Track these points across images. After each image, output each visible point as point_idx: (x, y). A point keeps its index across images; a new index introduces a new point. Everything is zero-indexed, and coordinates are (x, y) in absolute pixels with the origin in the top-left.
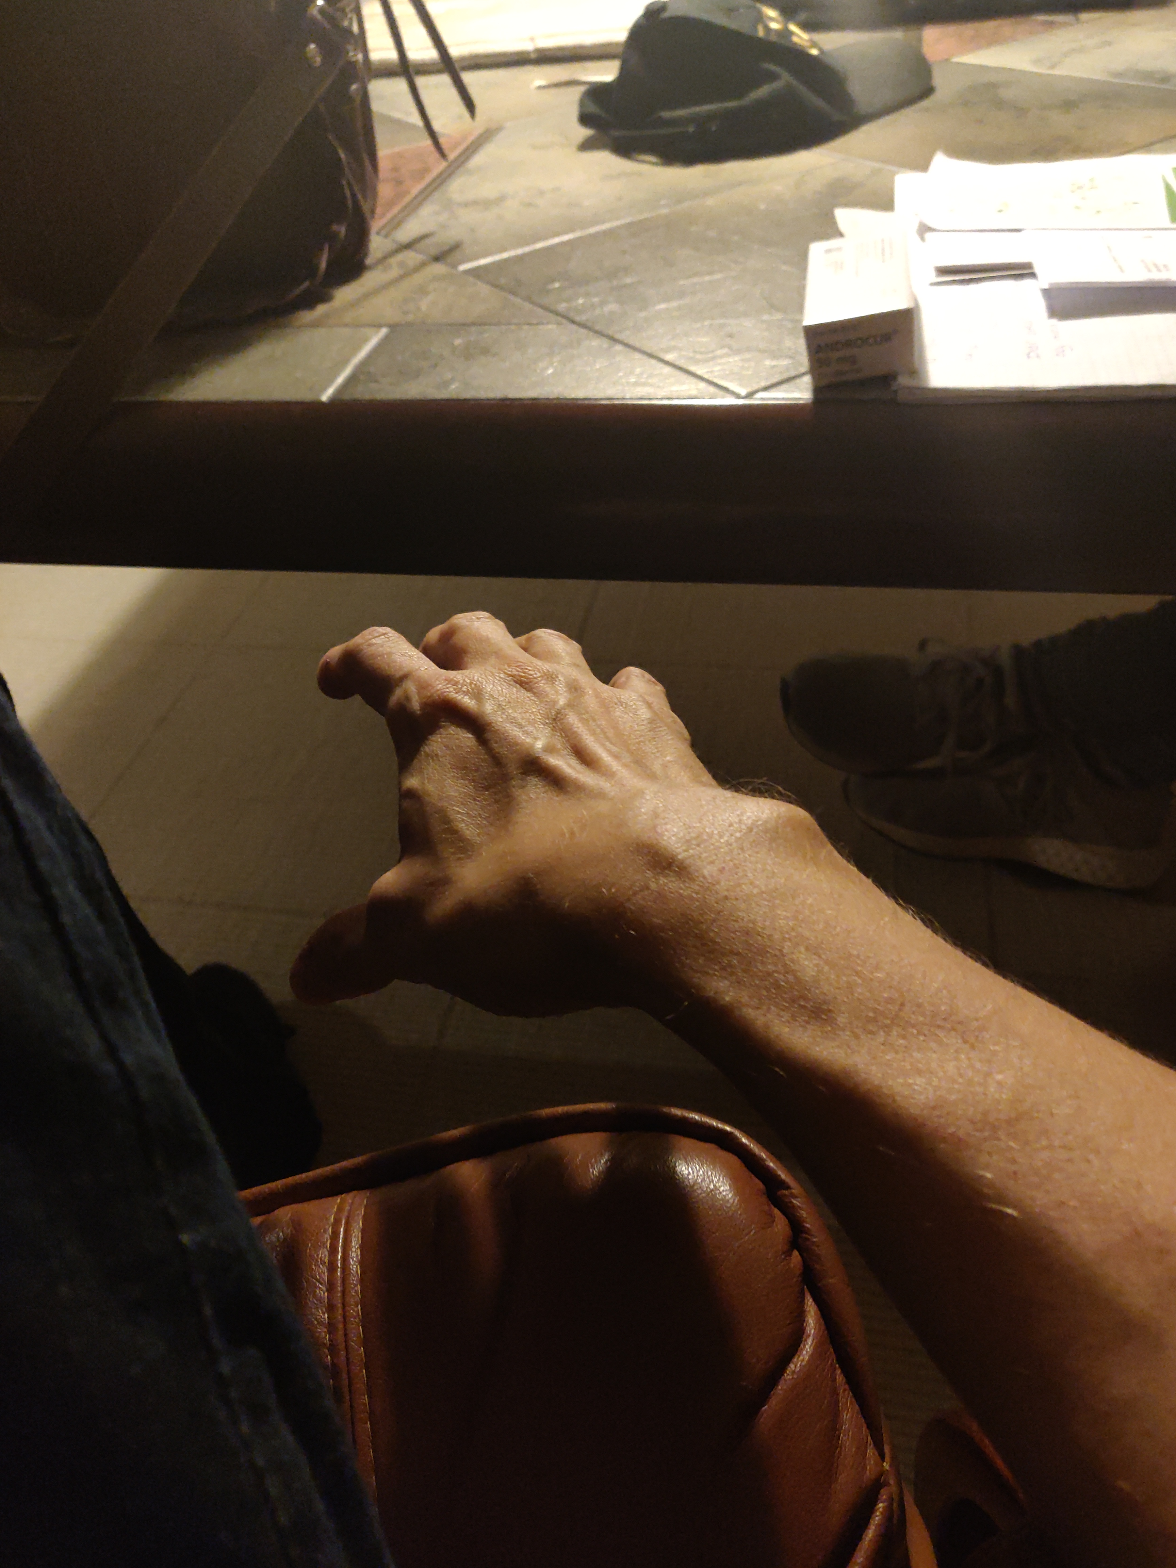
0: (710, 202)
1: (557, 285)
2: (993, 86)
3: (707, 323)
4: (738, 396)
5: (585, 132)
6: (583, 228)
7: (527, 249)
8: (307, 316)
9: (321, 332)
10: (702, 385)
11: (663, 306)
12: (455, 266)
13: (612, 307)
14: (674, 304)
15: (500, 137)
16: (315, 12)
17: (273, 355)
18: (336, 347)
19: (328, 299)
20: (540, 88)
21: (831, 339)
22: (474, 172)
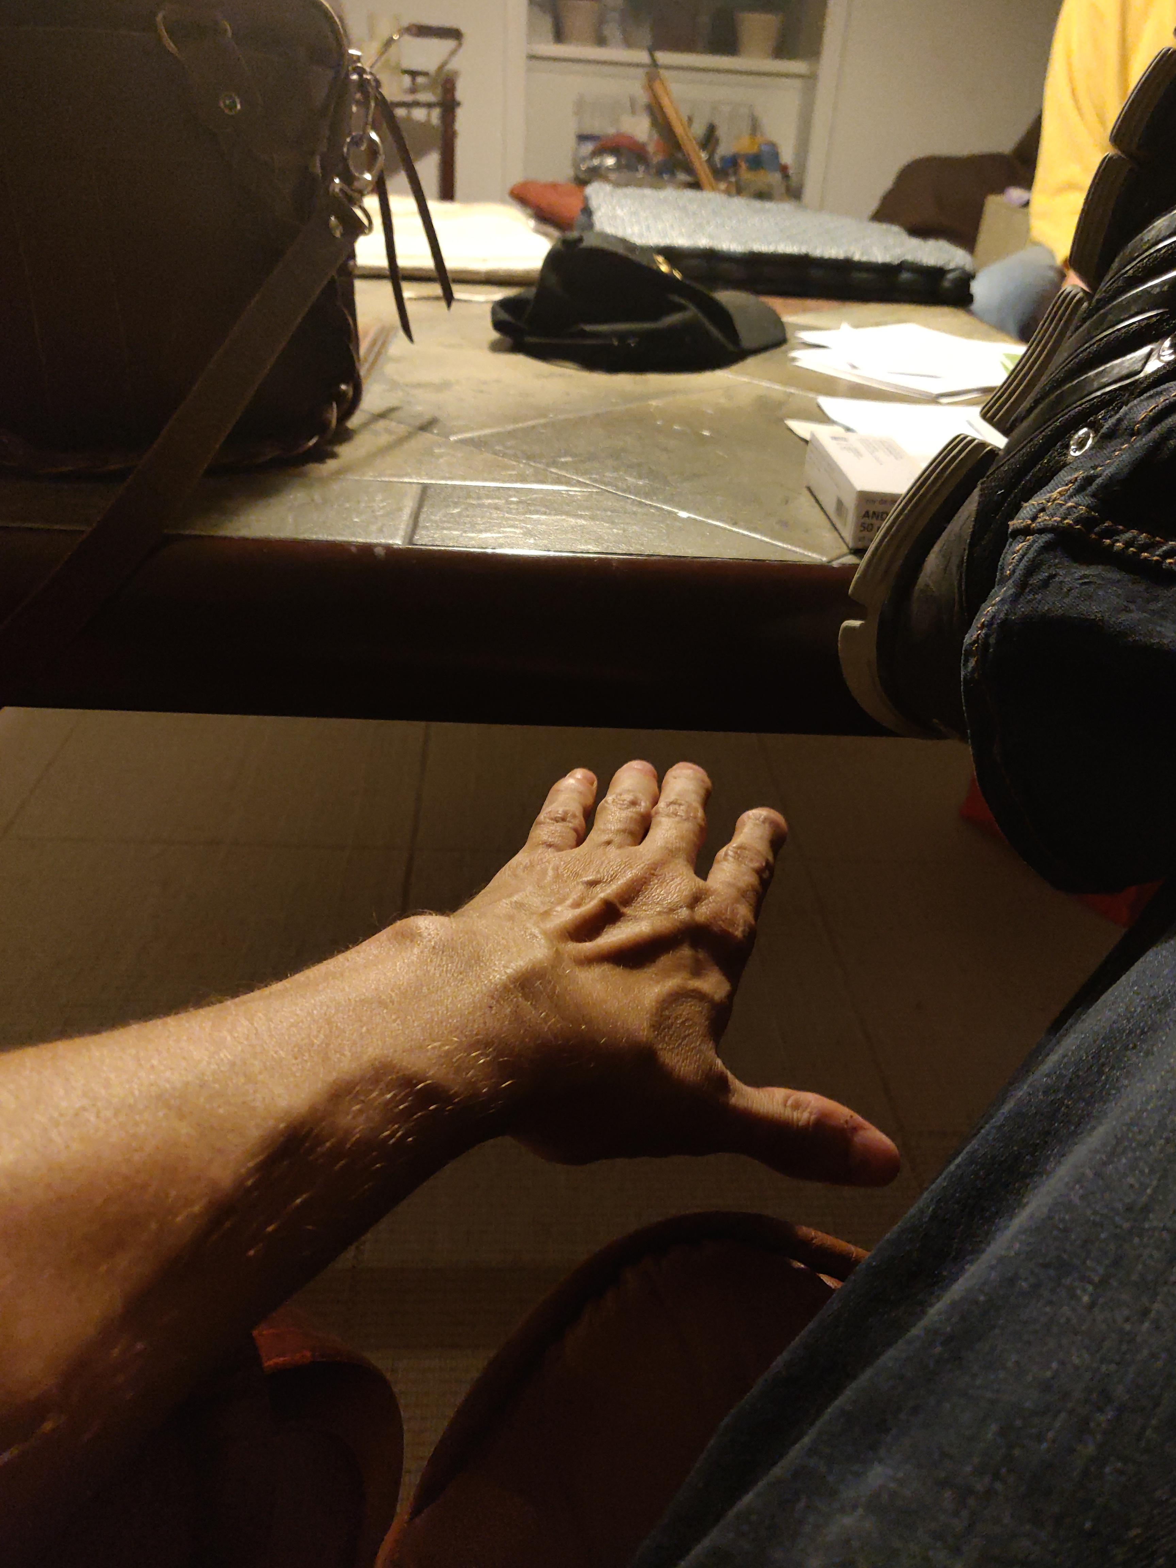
5: (495, 335)
12: (446, 436)
16: (337, 190)
17: (313, 500)
18: (379, 497)
19: (334, 456)
20: (410, 299)
21: (880, 508)
22: (397, 360)
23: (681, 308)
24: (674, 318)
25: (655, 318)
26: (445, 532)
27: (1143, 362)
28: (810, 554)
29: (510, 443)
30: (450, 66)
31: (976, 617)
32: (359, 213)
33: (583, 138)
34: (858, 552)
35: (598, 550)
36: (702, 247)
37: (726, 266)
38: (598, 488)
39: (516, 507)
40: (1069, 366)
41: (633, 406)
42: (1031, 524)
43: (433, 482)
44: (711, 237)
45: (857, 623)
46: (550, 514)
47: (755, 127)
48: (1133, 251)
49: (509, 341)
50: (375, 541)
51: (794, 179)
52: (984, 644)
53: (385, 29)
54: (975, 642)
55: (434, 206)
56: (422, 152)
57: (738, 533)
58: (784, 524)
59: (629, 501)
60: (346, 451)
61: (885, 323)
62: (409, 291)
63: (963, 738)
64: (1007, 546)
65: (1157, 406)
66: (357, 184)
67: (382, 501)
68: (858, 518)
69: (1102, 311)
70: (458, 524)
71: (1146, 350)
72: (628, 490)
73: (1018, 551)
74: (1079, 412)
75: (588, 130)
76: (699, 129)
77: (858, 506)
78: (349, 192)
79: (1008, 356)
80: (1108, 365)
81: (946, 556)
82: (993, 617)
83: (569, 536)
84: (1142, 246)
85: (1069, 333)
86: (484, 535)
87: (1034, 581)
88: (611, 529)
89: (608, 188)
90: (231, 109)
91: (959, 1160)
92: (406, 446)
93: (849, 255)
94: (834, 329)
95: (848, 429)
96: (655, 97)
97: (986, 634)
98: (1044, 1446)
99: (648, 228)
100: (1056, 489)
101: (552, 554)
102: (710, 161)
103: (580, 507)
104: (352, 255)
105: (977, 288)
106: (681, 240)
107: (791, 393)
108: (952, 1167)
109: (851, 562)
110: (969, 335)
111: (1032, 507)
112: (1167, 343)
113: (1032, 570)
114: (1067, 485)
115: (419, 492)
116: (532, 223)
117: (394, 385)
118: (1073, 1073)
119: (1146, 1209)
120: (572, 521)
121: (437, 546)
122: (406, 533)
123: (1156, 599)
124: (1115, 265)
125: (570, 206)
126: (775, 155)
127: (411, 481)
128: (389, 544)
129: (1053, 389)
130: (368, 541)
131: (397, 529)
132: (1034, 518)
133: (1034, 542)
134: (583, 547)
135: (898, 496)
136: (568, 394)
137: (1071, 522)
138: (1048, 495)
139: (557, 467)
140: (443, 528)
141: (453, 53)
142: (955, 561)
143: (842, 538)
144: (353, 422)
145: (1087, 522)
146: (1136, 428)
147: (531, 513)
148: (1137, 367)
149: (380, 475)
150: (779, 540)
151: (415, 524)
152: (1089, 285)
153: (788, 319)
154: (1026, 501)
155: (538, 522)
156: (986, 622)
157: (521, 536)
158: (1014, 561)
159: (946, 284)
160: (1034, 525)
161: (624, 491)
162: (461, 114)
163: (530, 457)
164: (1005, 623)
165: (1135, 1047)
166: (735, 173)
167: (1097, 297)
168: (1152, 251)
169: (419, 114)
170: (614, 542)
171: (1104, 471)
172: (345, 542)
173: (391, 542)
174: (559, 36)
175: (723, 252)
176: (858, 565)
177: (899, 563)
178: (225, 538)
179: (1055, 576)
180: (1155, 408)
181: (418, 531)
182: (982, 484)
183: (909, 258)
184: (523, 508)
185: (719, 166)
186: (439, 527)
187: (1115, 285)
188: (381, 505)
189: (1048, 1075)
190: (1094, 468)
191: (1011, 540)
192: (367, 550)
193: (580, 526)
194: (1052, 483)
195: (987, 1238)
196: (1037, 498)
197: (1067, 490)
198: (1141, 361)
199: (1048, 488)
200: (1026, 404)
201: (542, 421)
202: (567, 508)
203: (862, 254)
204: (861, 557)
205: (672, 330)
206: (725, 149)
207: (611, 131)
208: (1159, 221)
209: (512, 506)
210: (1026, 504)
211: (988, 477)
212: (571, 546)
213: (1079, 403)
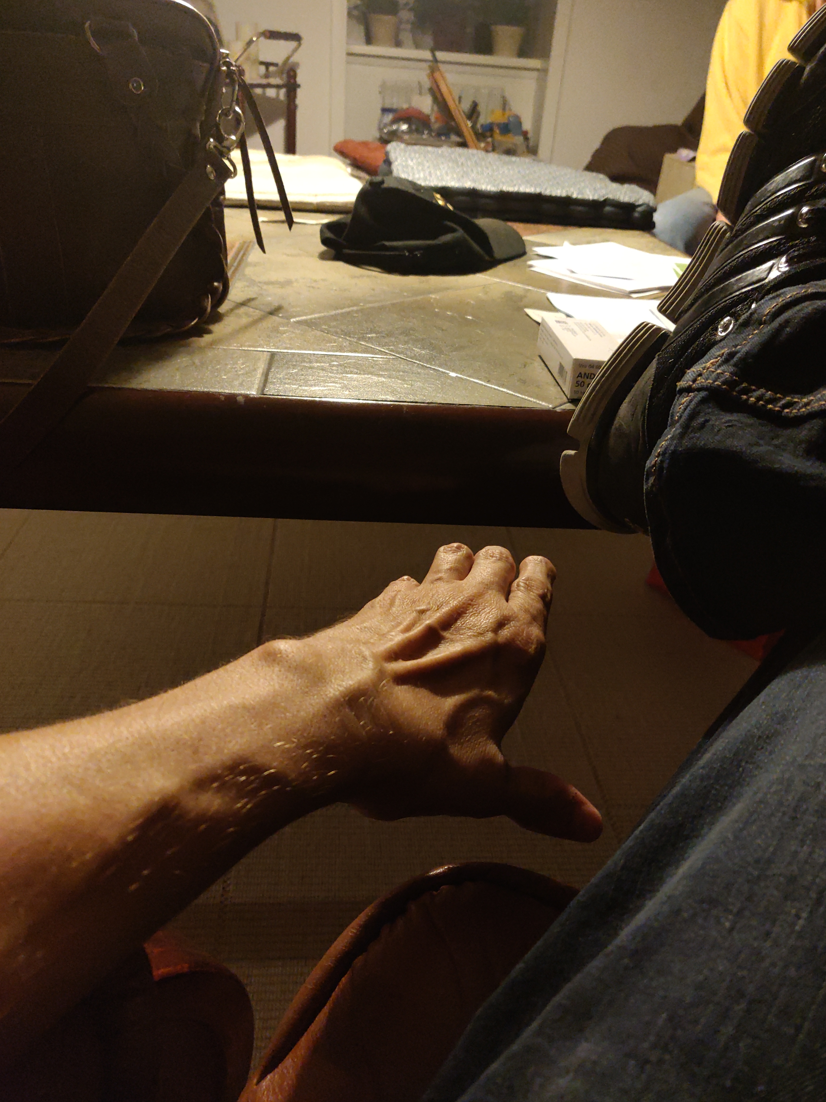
5: (323, 248)
7: (332, 313)
12: (288, 319)
16: (212, 146)
17: (194, 363)
18: (240, 362)
19: (209, 332)
20: (263, 222)
21: (588, 370)
22: (255, 265)
23: (453, 230)
24: (448, 237)
25: (435, 238)
26: (286, 386)
27: (767, 272)
28: (541, 403)
29: (332, 324)
30: (292, 60)
31: (654, 449)
32: (227, 162)
33: (385, 110)
34: (574, 401)
35: (394, 399)
36: (467, 187)
37: (484, 201)
38: (394, 355)
39: (336, 369)
40: (718, 275)
41: (419, 298)
42: (692, 385)
43: (279, 351)
44: (474, 181)
45: (572, 452)
46: (360, 374)
47: (505, 104)
48: (760, 197)
49: (333, 252)
50: (237, 392)
51: (531, 143)
52: (659, 468)
53: (248, 33)
54: (654, 466)
55: (280, 157)
56: (272, 120)
57: (491, 388)
58: (524, 382)
59: (416, 365)
60: (217, 328)
61: (595, 242)
62: (262, 216)
63: (646, 532)
64: (676, 400)
65: (777, 304)
66: (226, 143)
67: (243, 364)
68: (574, 378)
69: (740, 238)
70: (296, 380)
71: (769, 264)
72: (414, 357)
73: (684, 403)
74: (724, 306)
75: (388, 106)
76: (466, 106)
77: (574, 370)
78: (219, 147)
79: (679, 265)
80: (744, 274)
81: (634, 405)
82: (666, 449)
83: (373, 389)
84: (766, 195)
85: (717, 254)
86: (313, 388)
87: (695, 424)
88: (403, 384)
89: (403, 146)
90: (137, 91)
91: (641, 827)
92: (260, 325)
93: (570, 194)
94: (559, 246)
95: (568, 316)
96: (436, 82)
97: (661, 461)
98: (699, 1027)
99: (430, 174)
100: (709, 361)
101: (361, 402)
102: (473, 127)
103: (381, 369)
104: (223, 192)
105: (657, 217)
106: (453, 183)
107: (529, 289)
108: (637, 832)
109: (569, 408)
110: (652, 251)
111: (693, 373)
112: (784, 259)
113: (693, 416)
114: (717, 358)
115: (268, 357)
116: (349, 170)
117: (252, 283)
118: (720, 766)
119: (769, 861)
120: (375, 378)
121: (280, 395)
122: (259, 386)
123: (777, 437)
124: (748, 207)
125: (376, 158)
126: (520, 124)
127: (263, 350)
128: (247, 394)
129: (707, 290)
130: (233, 392)
131: (253, 384)
132: (694, 381)
133: (694, 397)
134: (383, 397)
135: (603, 362)
136: (373, 290)
137: (720, 384)
138: (704, 365)
139: (365, 341)
140: (285, 383)
141: (295, 50)
142: (640, 409)
143: (563, 392)
144: (223, 309)
145: (730, 383)
146: (763, 319)
147: (347, 373)
148: (764, 275)
149: (241, 346)
150: (519, 393)
151: (265, 381)
152: (731, 221)
153: (527, 238)
154: (689, 369)
155: (351, 379)
156: (661, 452)
157: (339, 389)
158: (681, 410)
159: (636, 215)
160: (694, 385)
161: (411, 358)
162: (300, 93)
163: (347, 334)
164: (674, 452)
165: (762, 748)
166: (492, 136)
167: (736, 228)
168: (773, 197)
169: (271, 93)
170: (405, 393)
171: (741, 349)
172: (216, 392)
173: (248, 393)
174: (369, 40)
175: (481, 191)
176: (575, 410)
177: (600, 411)
178: (133, 389)
179: (707, 421)
180: (775, 306)
181: (268, 385)
182: (658, 356)
183: (611, 196)
184: (341, 370)
185: (480, 131)
186: (282, 382)
187: (748, 221)
188: (242, 367)
189: (703, 768)
190: (736, 346)
191: (678, 395)
192: (231, 398)
193: (381, 382)
194: (706, 357)
195: (661, 881)
196: (696, 367)
197: (717, 362)
198: (766, 271)
199: (703, 360)
200: (688, 302)
201: (355, 308)
202: (373, 370)
203: (578, 194)
204: (576, 406)
205: (446, 246)
206: (483, 120)
207: (405, 106)
208: (778, 177)
209: (334, 368)
210: (688, 371)
211: (662, 351)
212: (375, 396)
213: (724, 300)
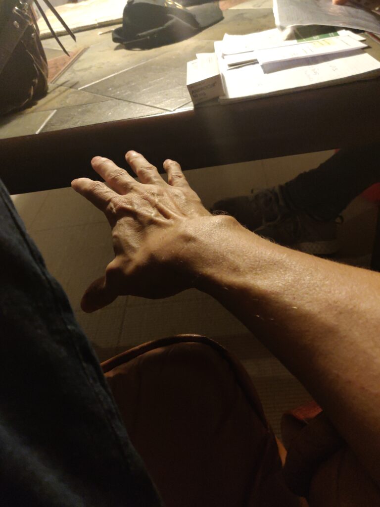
0: (157, 58)
1: (110, 89)
2: (242, 14)
3: (159, 92)
4: (171, 111)
5: (117, 44)
6: (118, 71)
7: (100, 80)
8: (30, 110)
9: (34, 114)
10: (159, 110)
11: (145, 90)
12: (77, 89)
13: (129, 92)
14: (148, 89)
15: (89, 50)
16: (15, 11)
18: (40, 118)
21: (196, 88)
22: (81, 61)
23: (172, 18)
24: (169, 23)
60: (41, 102)
68: (191, 94)
77: (189, 90)
78: (20, 10)
117: (73, 72)
136: (129, 62)
144: (50, 89)
201: (113, 75)
